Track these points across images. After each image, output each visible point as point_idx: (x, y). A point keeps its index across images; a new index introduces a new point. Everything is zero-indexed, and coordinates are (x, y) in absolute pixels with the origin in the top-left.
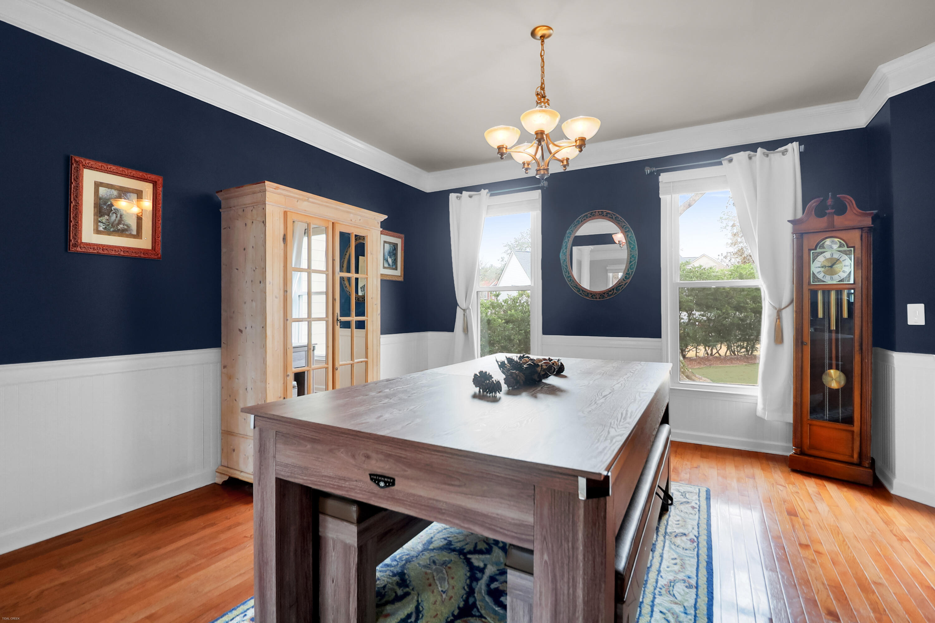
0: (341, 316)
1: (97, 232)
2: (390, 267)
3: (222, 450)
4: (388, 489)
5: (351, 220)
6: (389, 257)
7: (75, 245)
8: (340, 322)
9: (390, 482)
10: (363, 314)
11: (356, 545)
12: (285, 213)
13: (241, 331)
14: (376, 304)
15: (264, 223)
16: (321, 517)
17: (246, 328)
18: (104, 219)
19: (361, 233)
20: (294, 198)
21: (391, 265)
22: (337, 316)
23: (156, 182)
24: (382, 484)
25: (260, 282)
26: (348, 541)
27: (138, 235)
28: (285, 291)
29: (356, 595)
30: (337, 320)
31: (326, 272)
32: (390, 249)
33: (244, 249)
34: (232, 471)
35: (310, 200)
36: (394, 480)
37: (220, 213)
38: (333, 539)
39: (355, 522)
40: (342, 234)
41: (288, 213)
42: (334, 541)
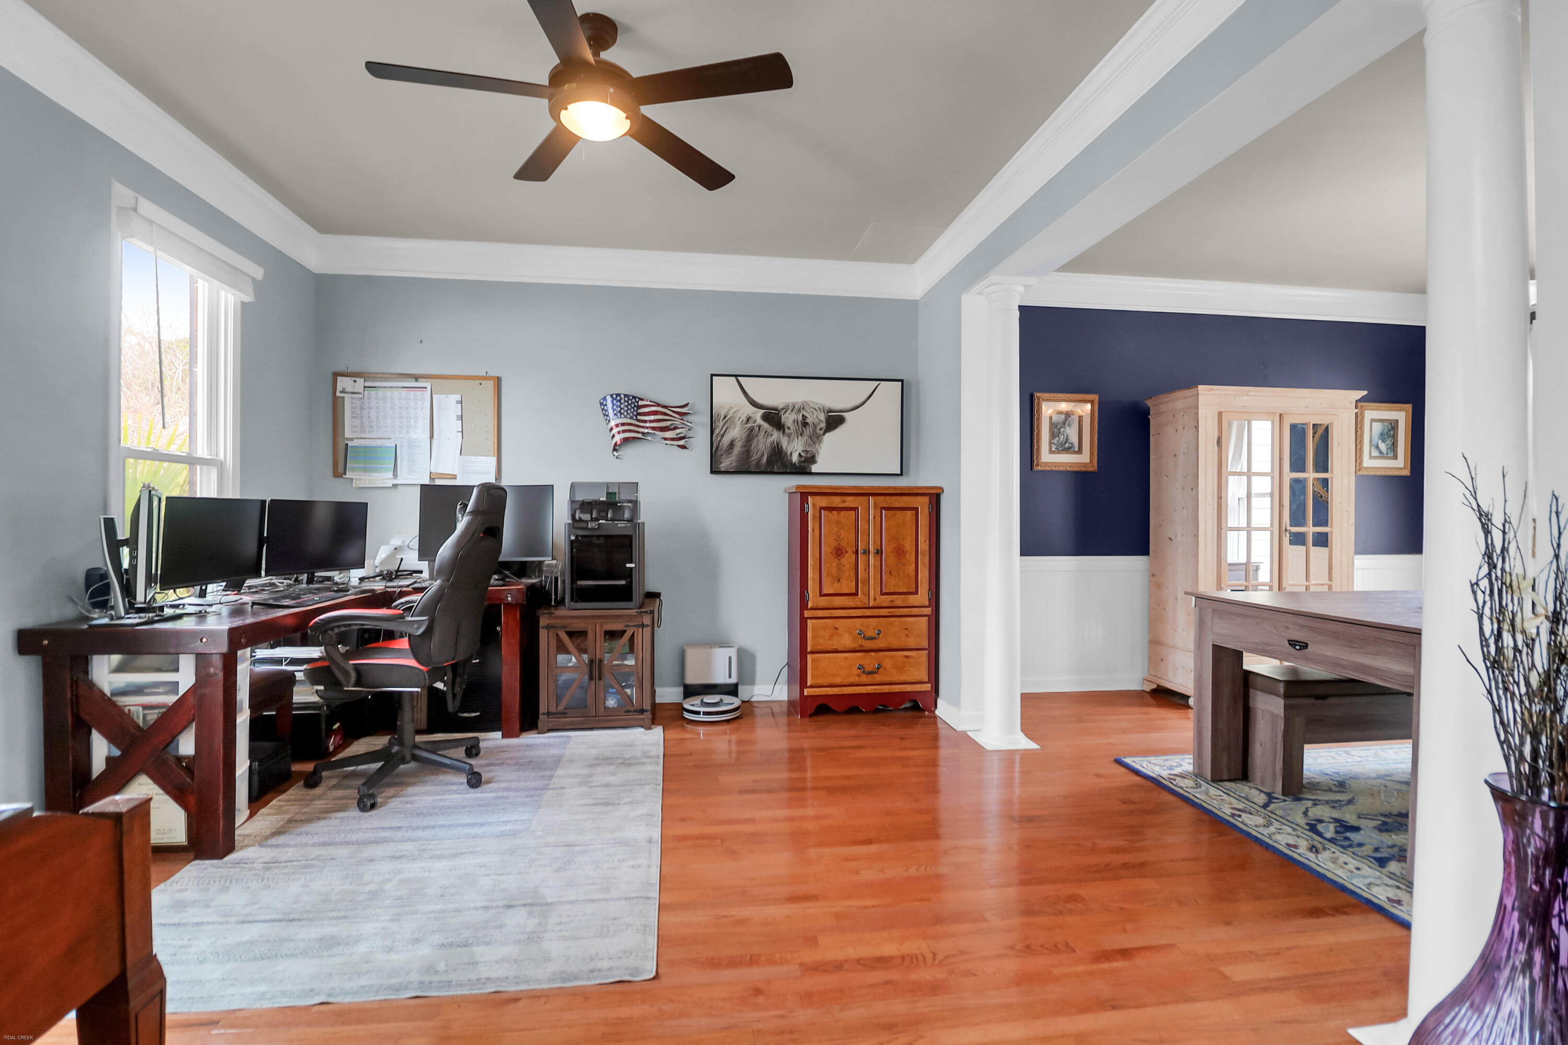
0: (1291, 526)
1: (1051, 452)
2: (1382, 456)
3: (1150, 659)
4: (1302, 651)
5: (1308, 407)
6: (1380, 441)
7: (1037, 465)
8: (1290, 533)
9: (1304, 646)
10: (1325, 523)
11: (1282, 715)
12: (1220, 414)
13: (1171, 539)
14: (1346, 511)
15: (1197, 428)
16: (1251, 691)
17: (1176, 536)
18: (1055, 441)
19: (1323, 420)
20: (1231, 395)
21: (1385, 452)
22: (1286, 526)
23: (1093, 401)
24: (1298, 647)
25: (1192, 489)
26: (1275, 712)
27: (1080, 451)
28: (1220, 498)
29: (1282, 756)
30: (1286, 530)
31: (1271, 474)
32: (1384, 429)
33: (1175, 456)
34: (1160, 680)
35: (1250, 393)
36: (1307, 644)
37: (1149, 419)
38: (1262, 709)
39: (1282, 695)
40: (1293, 427)
41: (1223, 414)
42: (1263, 711)
